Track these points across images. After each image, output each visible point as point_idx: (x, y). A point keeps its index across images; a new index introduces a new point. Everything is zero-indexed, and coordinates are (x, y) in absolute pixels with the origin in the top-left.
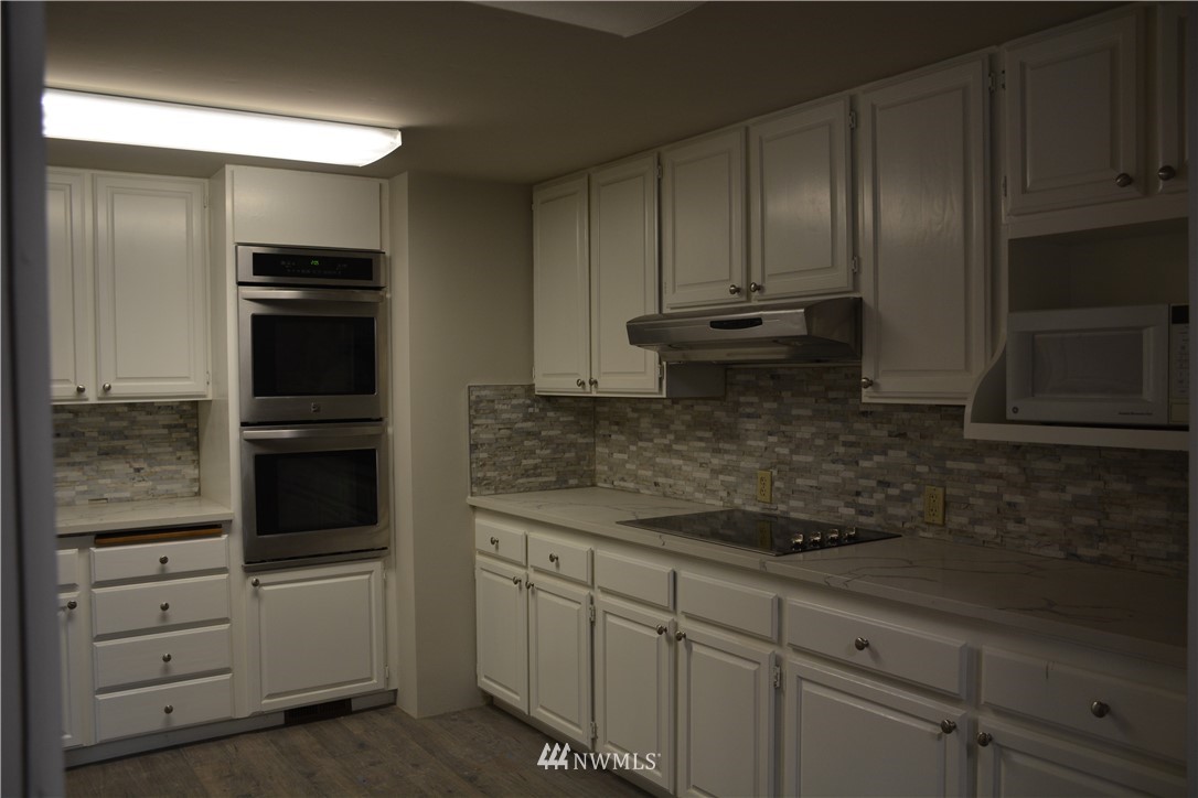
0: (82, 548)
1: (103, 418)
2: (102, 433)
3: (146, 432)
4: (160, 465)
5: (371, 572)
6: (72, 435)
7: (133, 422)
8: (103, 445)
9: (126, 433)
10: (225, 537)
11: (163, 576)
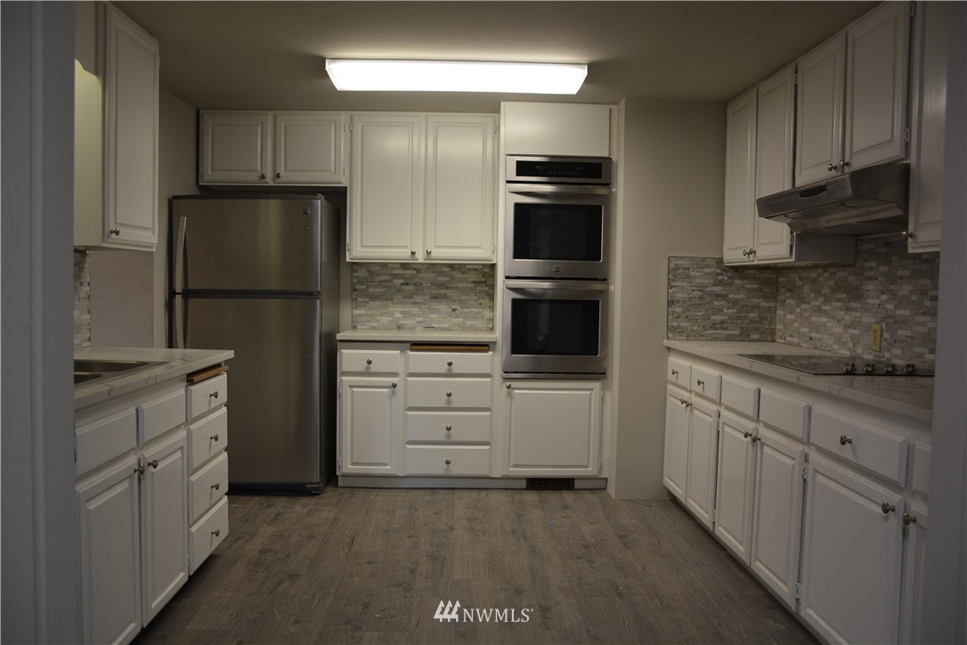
0: (403, 351)
1: (434, 275)
2: (433, 284)
3: (460, 285)
4: (468, 308)
5: (592, 390)
6: (416, 285)
7: (453, 278)
8: (435, 292)
9: (448, 285)
10: (491, 353)
11: (450, 375)
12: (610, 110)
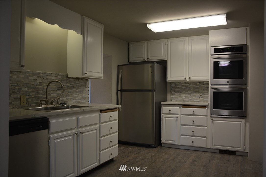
0: (180, 107)
1: (194, 85)
2: (194, 88)
3: (202, 88)
4: (205, 95)
5: (241, 122)
6: (189, 88)
7: (200, 86)
8: (194, 90)
9: (199, 88)
11: (193, 115)
12: (246, 29)
